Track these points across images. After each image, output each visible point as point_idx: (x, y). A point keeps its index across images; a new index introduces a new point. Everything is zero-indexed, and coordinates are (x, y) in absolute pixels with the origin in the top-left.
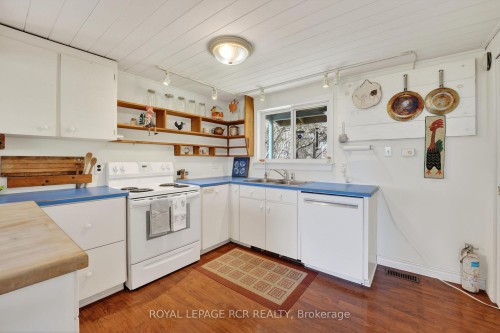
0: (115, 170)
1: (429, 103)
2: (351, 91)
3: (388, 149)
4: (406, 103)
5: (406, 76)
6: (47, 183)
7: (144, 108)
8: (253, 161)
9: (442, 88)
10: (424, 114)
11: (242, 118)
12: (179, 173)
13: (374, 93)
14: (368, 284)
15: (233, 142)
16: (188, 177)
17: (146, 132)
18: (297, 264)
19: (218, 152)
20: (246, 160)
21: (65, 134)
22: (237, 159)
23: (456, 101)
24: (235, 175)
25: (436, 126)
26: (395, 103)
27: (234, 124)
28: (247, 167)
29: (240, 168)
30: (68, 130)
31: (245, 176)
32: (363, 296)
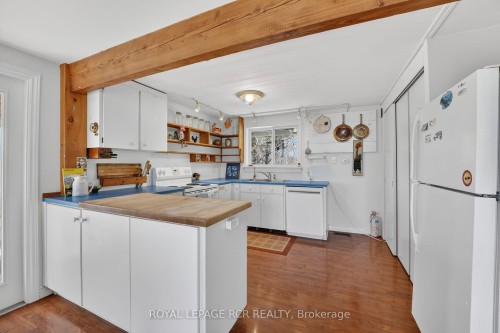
0: (160, 173)
1: (355, 132)
2: (313, 121)
3: (334, 158)
4: (343, 132)
5: (343, 115)
6: (123, 183)
7: (178, 127)
8: (243, 166)
9: (361, 125)
10: (353, 138)
11: (235, 133)
12: (194, 176)
13: (326, 124)
14: (326, 239)
15: (225, 151)
16: (201, 179)
17: (180, 145)
18: (283, 233)
19: (218, 159)
20: (238, 165)
21: (143, 149)
22: (229, 164)
23: (368, 133)
24: (227, 177)
25: (358, 146)
26: (338, 131)
27: (229, 137)
28: (238, 170)
29: (232, 171)
30: (145, 145)
31: (237, 177)
32: (323, 246)
